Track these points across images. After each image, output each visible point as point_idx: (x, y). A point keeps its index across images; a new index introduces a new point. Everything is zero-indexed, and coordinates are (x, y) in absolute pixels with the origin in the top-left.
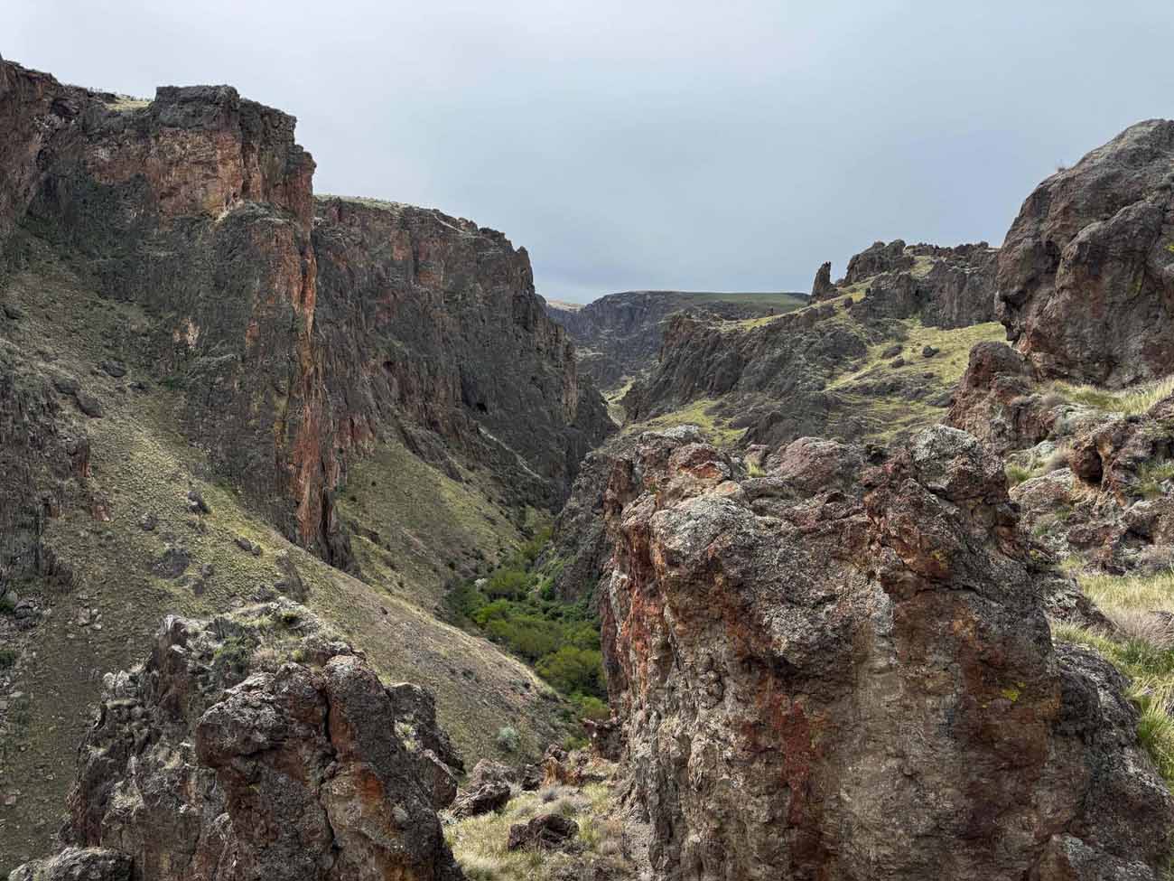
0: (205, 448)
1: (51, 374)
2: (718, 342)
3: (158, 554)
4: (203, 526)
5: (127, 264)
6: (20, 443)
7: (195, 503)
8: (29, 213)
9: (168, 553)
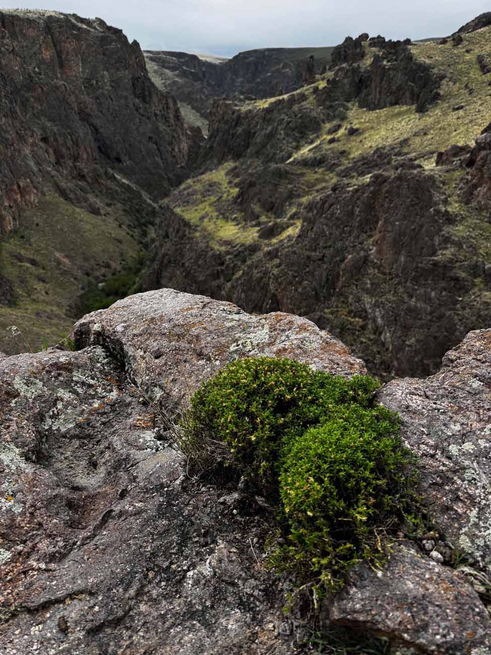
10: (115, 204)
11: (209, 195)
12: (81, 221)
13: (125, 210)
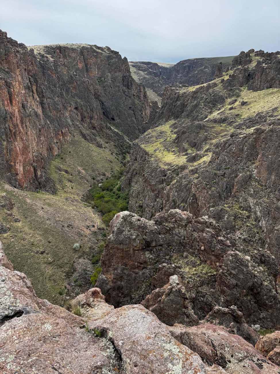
2: (178, 98)
10: (110, 143)
11: (160, 138)
12: (92, 151)
13: (115, 146)
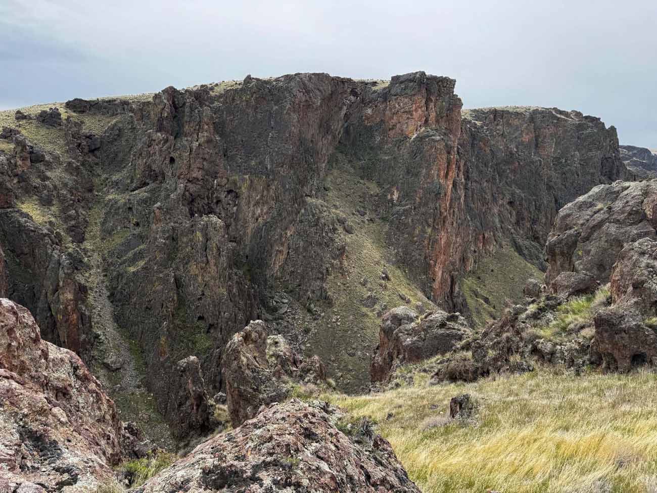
0: (394, 250)
1: (337, 215)
3: (365, 297)
4: (386, 286)
5: (373, 163)
6: (321, 244)
7: (384, 276)
8: (339, 142)
9: (369, 296)
